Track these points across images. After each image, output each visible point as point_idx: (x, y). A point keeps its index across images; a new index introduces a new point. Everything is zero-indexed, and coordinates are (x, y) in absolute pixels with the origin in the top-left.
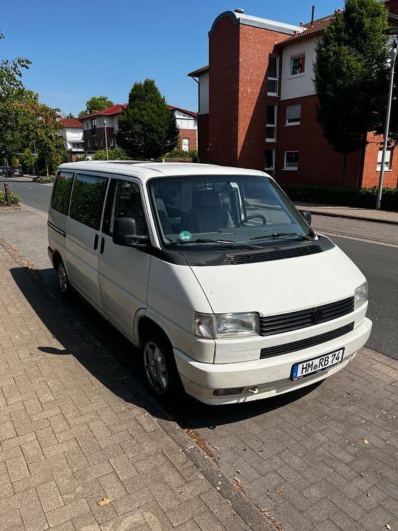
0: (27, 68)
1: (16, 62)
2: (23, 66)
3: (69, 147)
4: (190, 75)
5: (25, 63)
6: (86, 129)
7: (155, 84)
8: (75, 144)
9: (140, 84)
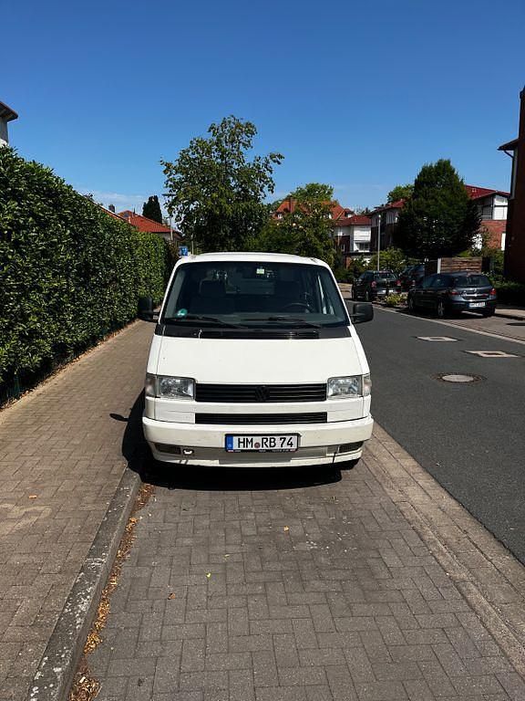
0: (279, 163)
1: (268, 158)
2: (274, 161)
3: (356, 248)
4: (501, 149)
5: (276, 158)
6: (374, 226)
7: (451, 164)
8: (362, 245)
9: (431, 166)
